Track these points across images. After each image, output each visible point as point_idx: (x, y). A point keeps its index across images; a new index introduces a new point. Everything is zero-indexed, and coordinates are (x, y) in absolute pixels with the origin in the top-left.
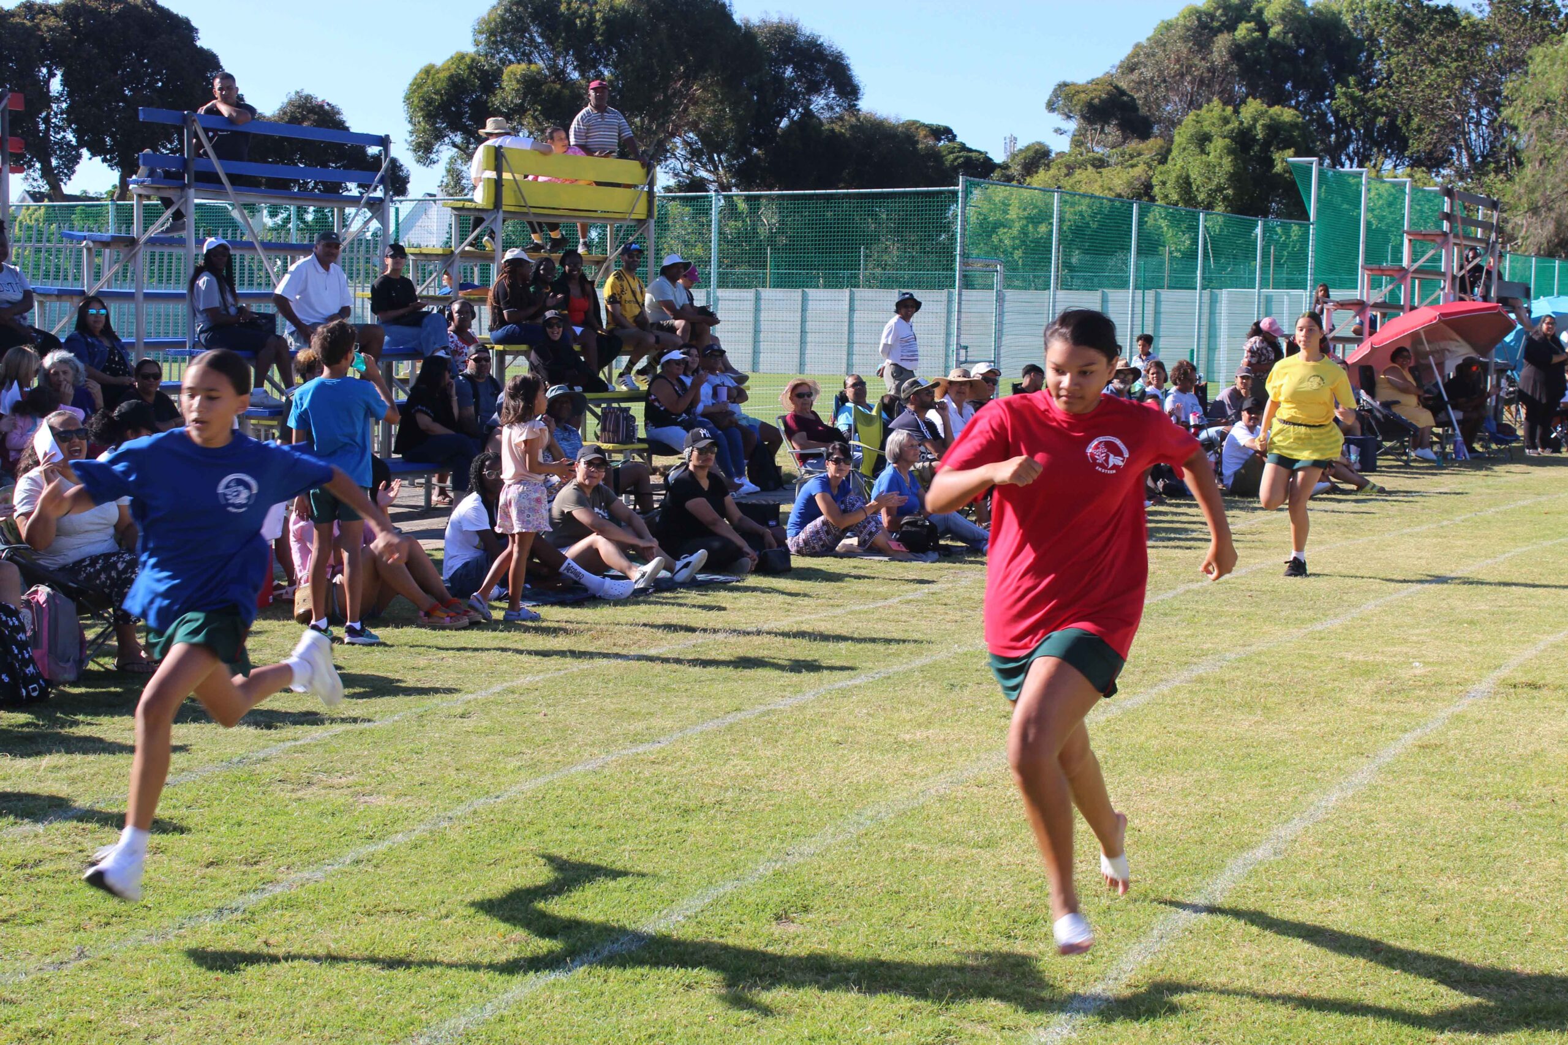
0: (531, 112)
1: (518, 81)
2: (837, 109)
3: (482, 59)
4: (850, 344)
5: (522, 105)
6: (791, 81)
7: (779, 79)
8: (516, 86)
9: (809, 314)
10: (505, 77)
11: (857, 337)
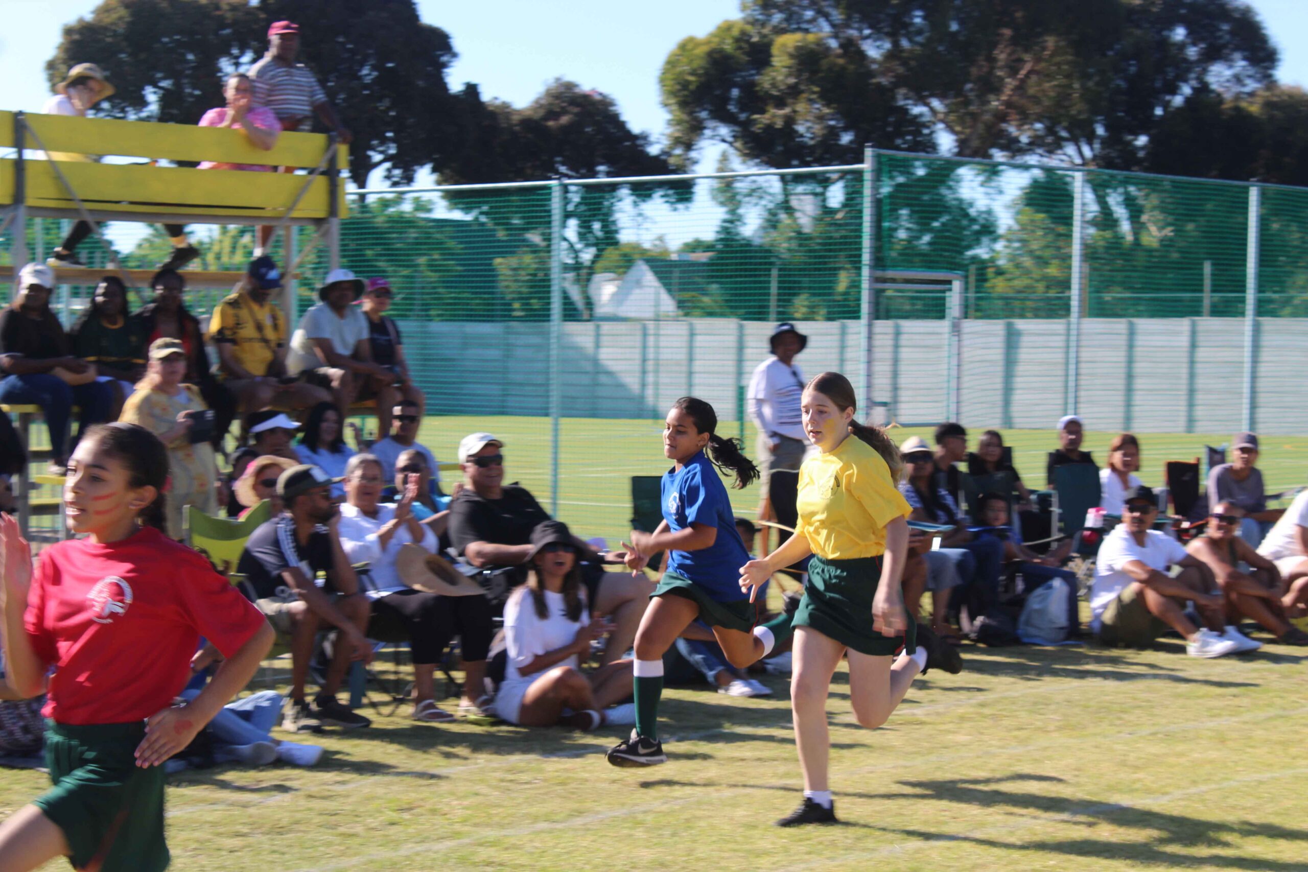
0: (805, 95)
1: (791, 56)
2: (1248, 81)
3: (749, 28)
4: (1192, 392)
5: (796, 84)
6: (1182, 46)
7: (1164, 44)
8: (788, 61)
9: (1138, 352)
10: (775, 50)
11: (1200, 383)
